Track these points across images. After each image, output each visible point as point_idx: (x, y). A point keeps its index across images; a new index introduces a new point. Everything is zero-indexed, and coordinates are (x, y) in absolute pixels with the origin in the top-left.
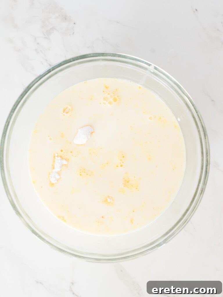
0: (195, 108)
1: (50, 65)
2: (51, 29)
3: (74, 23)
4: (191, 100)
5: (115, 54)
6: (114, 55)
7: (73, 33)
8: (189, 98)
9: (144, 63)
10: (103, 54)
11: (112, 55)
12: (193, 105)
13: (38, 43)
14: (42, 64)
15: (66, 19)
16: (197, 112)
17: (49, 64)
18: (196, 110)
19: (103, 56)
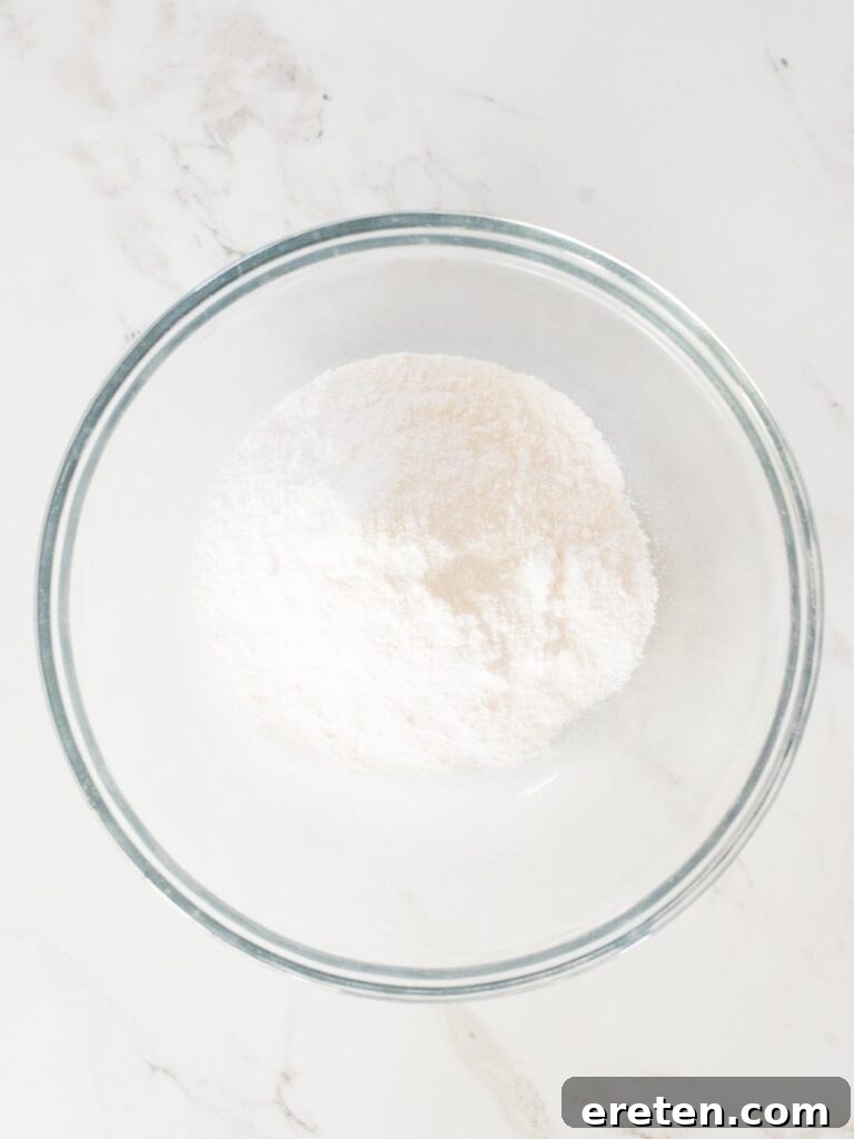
0: (772, 433)
1: (229, 252)
2: (236, 114)
3: (325, 97)
4: (760, 399)
5: (483, 219)
6: (477, 223)
7: (320, 134)
8: (752, 395)
9: (589, 259)
10: (434, 219)
11: (468, 221)
12: (767, 422)
13: (186, 168)
14: (199, 245)
15: (293, 79)
16: (780, 449)
17: (226, 248)
18: (776, 441)
19: (433, 224)
